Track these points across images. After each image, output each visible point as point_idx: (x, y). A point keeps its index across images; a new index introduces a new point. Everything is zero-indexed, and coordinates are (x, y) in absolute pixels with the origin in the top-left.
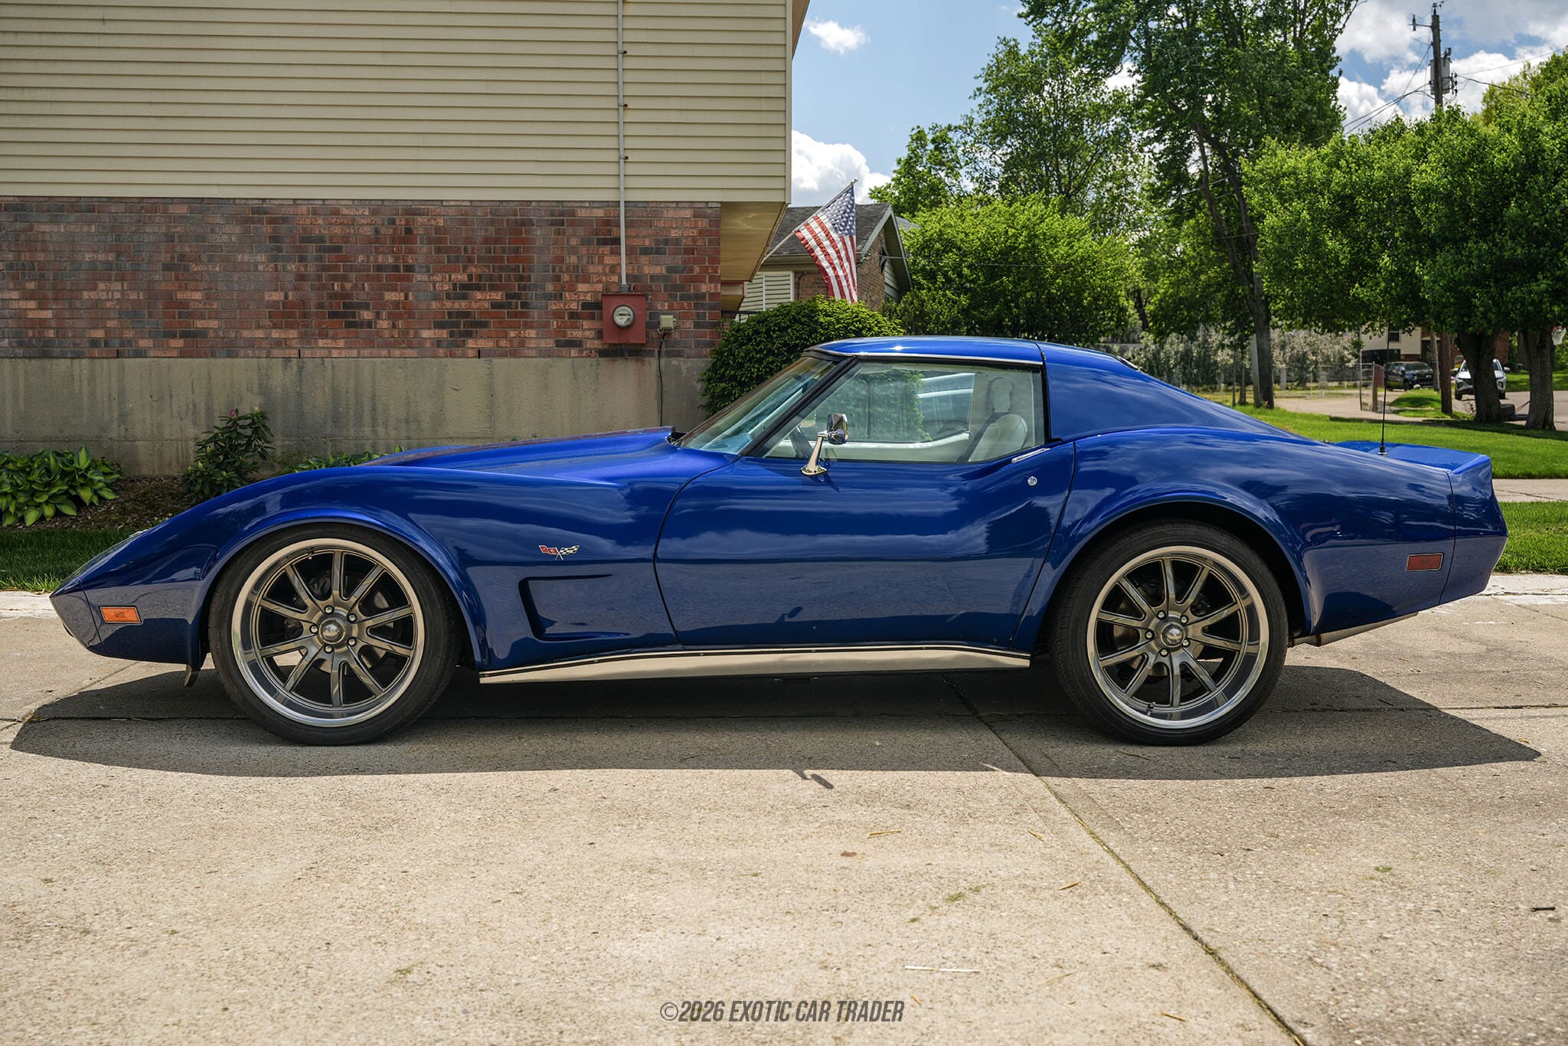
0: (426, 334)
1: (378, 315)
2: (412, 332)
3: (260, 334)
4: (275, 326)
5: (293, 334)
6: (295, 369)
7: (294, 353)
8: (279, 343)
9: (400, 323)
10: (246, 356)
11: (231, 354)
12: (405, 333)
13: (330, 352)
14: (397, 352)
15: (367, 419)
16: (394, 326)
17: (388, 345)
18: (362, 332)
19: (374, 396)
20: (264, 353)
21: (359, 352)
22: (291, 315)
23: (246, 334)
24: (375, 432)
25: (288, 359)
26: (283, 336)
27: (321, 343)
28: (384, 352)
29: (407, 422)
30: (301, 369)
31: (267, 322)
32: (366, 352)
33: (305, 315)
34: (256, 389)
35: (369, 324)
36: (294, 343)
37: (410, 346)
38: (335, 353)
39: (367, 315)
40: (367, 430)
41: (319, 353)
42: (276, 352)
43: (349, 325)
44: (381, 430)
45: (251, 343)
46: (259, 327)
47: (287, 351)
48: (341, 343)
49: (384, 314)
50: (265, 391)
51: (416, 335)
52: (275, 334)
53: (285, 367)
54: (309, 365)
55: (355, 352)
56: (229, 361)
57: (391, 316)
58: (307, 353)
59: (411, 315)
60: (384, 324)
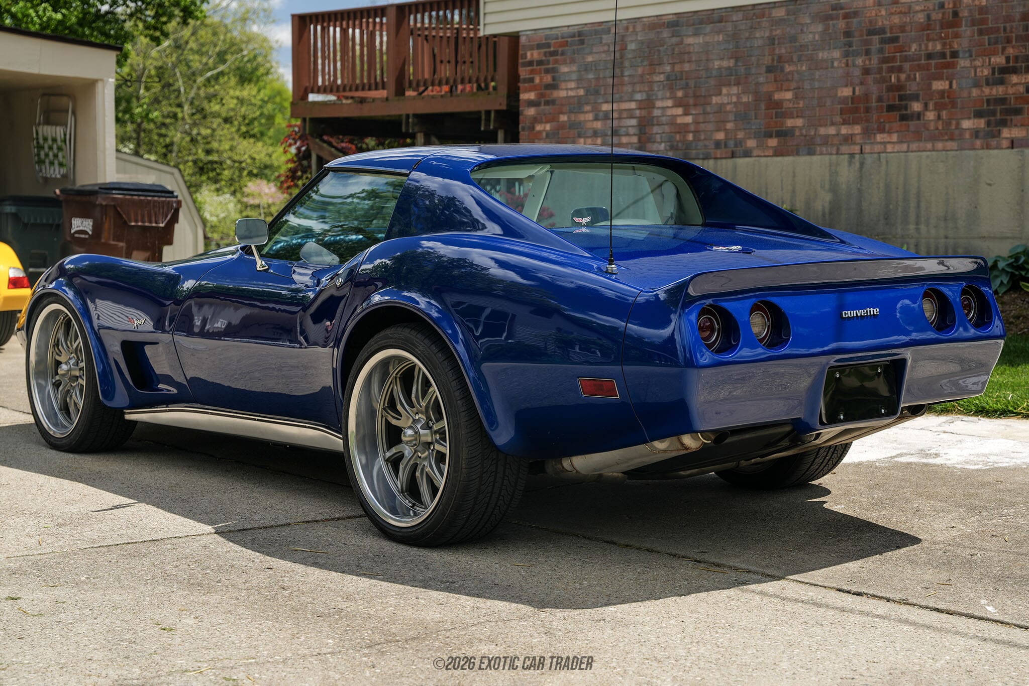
0: (966, 124)
1: (926, 106)
2: (954, 122)
3: (832, 131)
4: (845, 122)
5: (857, 129)
6: (857, 165)
7: (857, 149)
8: (848, 139)
9: (944, 114)
10: (821, 154)
11: (811, 153)
12: (948, 124)
13: (885, 147)
14: (940, 145)
15: (912, 218)
16: (939, 117)
17: (933, 138)
18: (913, 124)
19: (918, 194)
20: (835, 149)
21: (908, 147)
22: (856, 110)
23: (822, 131)
24: (918, 229)
25: (852, 155)
26: (850, 132)
27: (879, 137)
28: (929, 145)
29: (946, 219)
30: (862, 164)
31: (838, 119)
32: (914, 146)
33: (867, 110)
34: (827, 186)
35: (919, 116)
36: (858, 139)
37: (952, 139)
38: (889, 148)
39: (916, 107)
40: (912, 227)
41: (877, 148)
42: (845, 149)
43: (903, 118)
44: (923, 228)
45: (826, 141)
46: (833, 124)
47: (852, 147)
48: (895, 137)
49: (931, 106)
50: (834, 188)
51: (958, 124)
52: (844, 130)
53: (850, 163)
54: (869, 160)
55: (904, 147)
56: (808, 158)
57: (939, 107)
58: (867, 148)
59: (953, 104)
60: (931, 115)
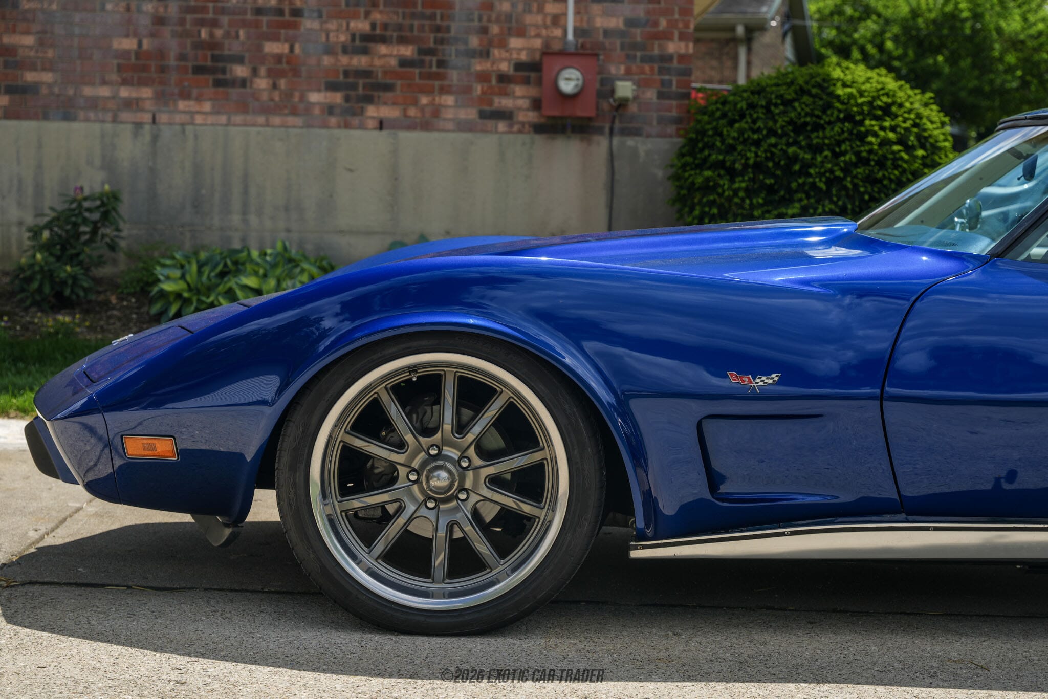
0: (315, 97)
1: (255, 72)
2: (297, 95)
3: (104, 91)
4: (125, 82)
5: (146, 92)
6: (148, 138)
7: (147, 117)
8: (130, 104)
9: (283, 83)
10: (87, 120)
11: (68, 117)
12: (288, 95)
13: (192, 118)
14: (277, 120)
15: (236, 205)
16: (275, 86)
17: (267, 110)
18: (234, 92)
19: (246, 177)
20: (109, 117)
21: (229, 119)
22: (145, 68)
23: (88, 91)
24: (245, 221)
25: (138, 125)
26: (134, 95)
27: (182, 105)
28: (261, 119)
29: (287, 209)
30: (155, 138)
31: (114, 77)
32: (238, 119)
33: (162, 69)
34: (98, 162)
35: (243, 83)
36: (148, 105)
37: (294, 112)
38: (199, 119)
39: (240, 71)
40: (236, 219)
41: (178, 118)
42: (125, 116)
43: (218, 83)
44: (253, 220)
45: (94, 104)
46: (104, 82)
47: (139, 115)
48: (207, 106)
49: (263, 71)
50: (109, 165)
51: (302, 98)
52: (124, 92)
53: (136, 135)
54: (166, 133)
55: (223, 119)
56: (64, 125)
57: (274, 74)
58: (163, 118)
59: (296, 72)
60: (262, 83)
